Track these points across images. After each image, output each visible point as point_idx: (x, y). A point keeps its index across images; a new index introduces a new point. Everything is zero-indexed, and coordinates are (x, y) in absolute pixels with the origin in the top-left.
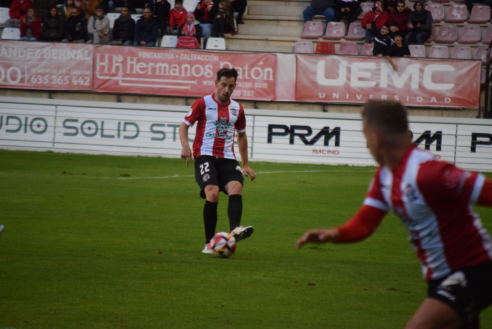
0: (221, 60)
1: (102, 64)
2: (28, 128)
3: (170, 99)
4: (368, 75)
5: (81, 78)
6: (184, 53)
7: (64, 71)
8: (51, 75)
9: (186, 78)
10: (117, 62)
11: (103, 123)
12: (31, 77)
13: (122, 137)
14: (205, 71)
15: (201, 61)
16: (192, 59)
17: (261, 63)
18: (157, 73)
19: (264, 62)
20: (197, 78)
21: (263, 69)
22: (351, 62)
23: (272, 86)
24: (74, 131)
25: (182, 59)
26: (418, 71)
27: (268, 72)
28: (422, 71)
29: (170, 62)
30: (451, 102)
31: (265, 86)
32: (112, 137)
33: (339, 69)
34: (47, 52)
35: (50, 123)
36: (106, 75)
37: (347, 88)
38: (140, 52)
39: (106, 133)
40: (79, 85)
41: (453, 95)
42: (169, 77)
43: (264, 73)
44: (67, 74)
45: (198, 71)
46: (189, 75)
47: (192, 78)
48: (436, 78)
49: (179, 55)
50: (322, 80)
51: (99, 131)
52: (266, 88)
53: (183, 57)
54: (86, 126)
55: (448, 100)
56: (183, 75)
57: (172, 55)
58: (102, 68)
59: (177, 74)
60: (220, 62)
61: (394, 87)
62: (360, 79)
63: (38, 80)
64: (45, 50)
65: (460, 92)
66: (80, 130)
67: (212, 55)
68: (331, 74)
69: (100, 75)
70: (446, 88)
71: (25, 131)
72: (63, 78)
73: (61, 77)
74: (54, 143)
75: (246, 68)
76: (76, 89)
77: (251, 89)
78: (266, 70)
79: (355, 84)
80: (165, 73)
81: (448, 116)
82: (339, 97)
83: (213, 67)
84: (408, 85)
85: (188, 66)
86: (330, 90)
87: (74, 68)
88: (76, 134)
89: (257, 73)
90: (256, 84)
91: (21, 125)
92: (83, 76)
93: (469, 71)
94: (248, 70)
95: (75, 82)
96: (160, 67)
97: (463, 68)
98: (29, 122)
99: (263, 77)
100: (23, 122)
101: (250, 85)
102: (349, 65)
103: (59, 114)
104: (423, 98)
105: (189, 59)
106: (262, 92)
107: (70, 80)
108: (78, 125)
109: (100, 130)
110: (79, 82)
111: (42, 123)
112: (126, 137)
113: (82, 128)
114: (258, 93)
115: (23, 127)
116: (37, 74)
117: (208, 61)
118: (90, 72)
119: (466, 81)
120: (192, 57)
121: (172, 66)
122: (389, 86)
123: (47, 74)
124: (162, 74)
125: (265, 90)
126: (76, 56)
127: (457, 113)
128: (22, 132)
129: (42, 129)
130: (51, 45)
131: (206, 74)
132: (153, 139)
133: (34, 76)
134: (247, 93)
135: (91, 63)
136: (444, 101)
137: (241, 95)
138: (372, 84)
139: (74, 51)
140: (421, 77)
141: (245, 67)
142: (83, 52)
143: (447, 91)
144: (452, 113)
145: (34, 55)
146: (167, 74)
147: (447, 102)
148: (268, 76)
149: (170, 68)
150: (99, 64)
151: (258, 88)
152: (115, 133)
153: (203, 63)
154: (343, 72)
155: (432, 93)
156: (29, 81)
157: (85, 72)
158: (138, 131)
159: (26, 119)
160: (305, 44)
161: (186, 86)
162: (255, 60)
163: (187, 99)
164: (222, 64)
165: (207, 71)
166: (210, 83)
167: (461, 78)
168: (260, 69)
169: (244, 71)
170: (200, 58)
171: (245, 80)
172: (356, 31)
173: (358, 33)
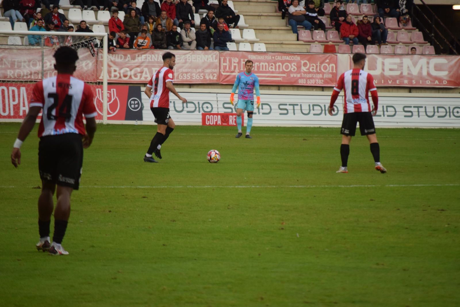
0: (301, 59)
1: (225, 64)
3: (268, 87)
4: (395, 67)
5: (211, 74)
6: (278, 55)
7: (200, 70)
8: (192, 73)
9: (279, 73)
10: (234, 63)
12: (179, 75)
14: (292, 67)
15: (289, 60)
16: (283, 59)
17: (328, 61)
18: (261, 70)
19: (330, 60)
20: (287, 72)
21: (329, 65)
22: (384, 59)
23: (334, 76)
25: (276, 59)
26: (426, 63)
27: (333, 67)
28: (428, 63)
29: (268, 62)
30: (447, 83)
31: (330, 76)
34: (189, 57)
36: (227, 72)
37: (383, 76)
38: (249, 55)
40: (210, 79)
41: (448, 79)
42: (269, 72)
43: (329, 67)
44: (203, 72)
45: (287, 67)
46: (281, 70)
47: (284, 72)
48: (438, 68)
49: (274, 56)
52: (331, 78)
53: (277, 58)
55: (445, 82)
56: (277, 70)
57: (270, 56)
58: (225, 67)
59: (274, 70)
60: (301, 61)
61: (412, 75)
62: (391, 70)
63: (183, 77)
64: (188, 56)
65: (451, 77)
67: (296, 56)
68: (372, 67)
69: (223, 72)
70: (443, 74)
72: (199, 75)
73: (198, 74)
75: (318, 64)
76: (208, 82)
77: (321, 79)
78: (331, 65)
79: (387, 73)
80: (266, 69)
82: (378, 82)
83: (297, 64)
84: (420, 73)
85: (280, 64)
87: (206, 68)
89: (325, 68)
90: (325, 75)
92: (213, 73)
93: (456, 63)
94: (320, 65)
95: (207, 78)
96: (263, 65)
97: (452, 60)
99: (329, 70)
101: (321, 76)
102: (383, 61)
104: (431, 81)
105: (281, 59)
106: (328, 81)
107: (204, 76)
110: (210, 77)
114: (326, 82)
116: (182, 73)
117: (293, 60)
118: (217, 71)
119: (455, 69)
120: (283, 58)
121: (270, 64)
122: (409, 74)
123: (189, 72)
124: (264, 70)
125: (330, 79)
126: (207, 59)
130: (191, 52)
131: (292, 70)
133: (181, 74)
134: (319, 82)
135: (218, 64)
136: (443, 83)
137: (315, 83)
138: (398, 73)
139: (206, 56)
140: (428, 68)
141: (317, 64)
142: (212, 56)
143: (445, 76)
145: (180, 59)
146: (267, 70)
147: (445, 84)
148: (332, 70)
149: (269, 66)
150: (223, 64)
151: (326, 78)
153: (290, 62)
154: (379, 65)
155: (436, 78)
156: (178, 78)
157: (214, 71)
160: (316, 46)
161: (279, 78)
162: (323, 58)
163: (279, 87)
164: (303, 62)
165: (293, 67)
166: (295, 75)
167: (452, 67)
168: (327, 65)
169: (317, 67)
170: (288, 58)
171: (318, 73)
172: (331, 37)
173: (333, 38)
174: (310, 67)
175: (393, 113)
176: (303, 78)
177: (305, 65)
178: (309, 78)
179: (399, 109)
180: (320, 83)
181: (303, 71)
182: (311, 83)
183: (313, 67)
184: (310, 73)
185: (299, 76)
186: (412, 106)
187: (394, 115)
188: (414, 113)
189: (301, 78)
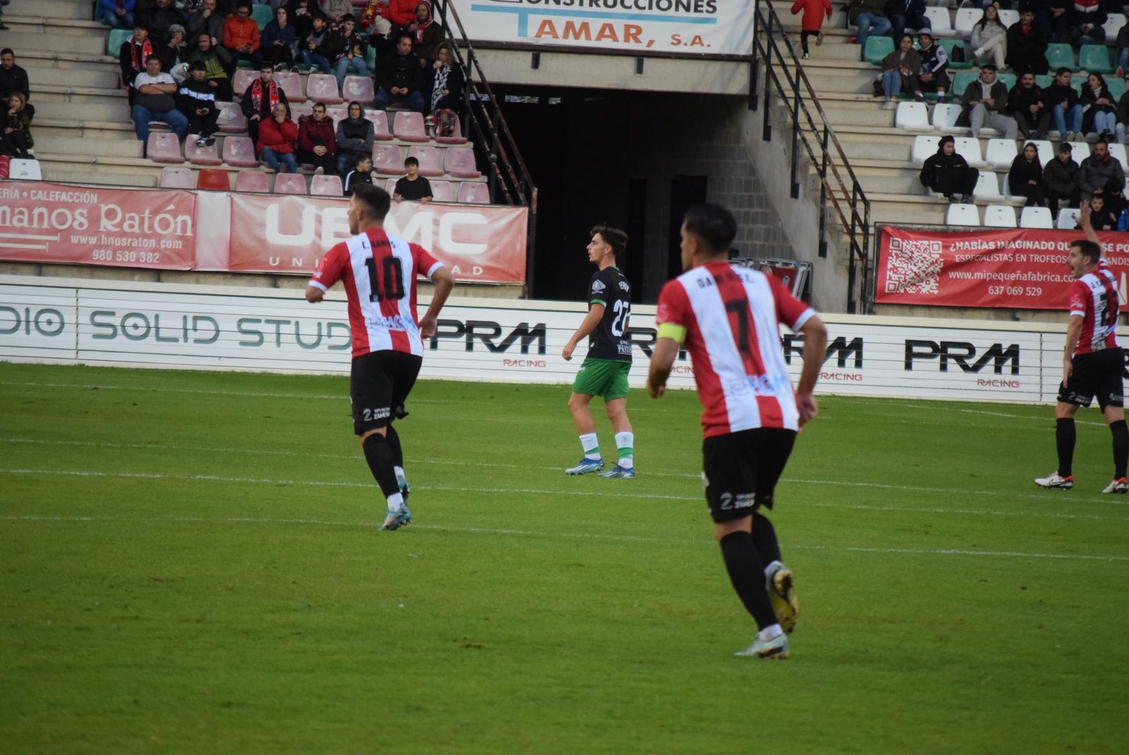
0: (100, 201)
2: (32, 326)
3: (10, 267)
6: (38, 189)
9: (40, 232)
11: (157, 317)
13: (190, 341)
14: (74, 219)
15: (67, 202)
16: (51, 199)
17: (171, 207)
19: (178, 205)
20: (61, 231)
21: (175, 217)
22: (322, 207)
23: (190, 245)
24: (109, 331)
25: (33, 198)
26: (430, 223)
27: (184, 223)
28: (436, 223)
29: (12, 205)
30: (483, 274)
31: (178, 245)
32: (176, 340)
33: (302, 218)
35: (69, 318)
37: (316, 249)
39: (162, 334)
41: (487, 263)
42: (12, 229)
43: (176, 223)
45: (62, 218)
46: (45, 225)
47: (52, 231)
49: (29, 191)
50: (274, 237)
51: (153, 331)
52: (179, 249)
53: (35, 195)
54: (130, 322)
55: (478, 270)
56: (35, 225)
57: (17, 191)
59: (25, 224)
60: (100, 205)
62: (338, 235)
65: (496, 258)
66: (119, 329)
67: (87, 193)
68: (290, 225)
70: (475, 251)
71: (28, 332)
74: (78, 351)
75: (147, 215)
77: (154, 251)
78: (180, 218)
79: (327, 242)
80: (4, 221)
81: (475, 295)
82: (304, 264)
83: (89, 212)
85: (44, 210)
86: (289, 253)
88: (114, 335)
89: (165, 224)
90: (163, 241)
91: (19, 321)
93: (511, 224)
94: (150, 218)
97: (500, 218)
98: (32, 318)
99: (175, 230)
100: (23, 317)
101: (152, 243)
102: (319, 212)
103: (81, 302)
105: (45, 199)
106: (174, 256)
108: (116, 321)
109: (153, 329)
111: (54, 318)
112: (197, 341)
113: (123, 327)
114: (166, 257)
115: (23, 325)
117: (79, 202)
119: (506, 239)
120: (51, 196)
121: (17, 210)
125: (178, 253)
127: (490, 291)
128: (22, 330)
129: (55, 327)
131: (76, 226)
132: (243, 343)
134: (146, 257)
136: (472, 272)
137: (137, 260)
140: (436, 233)
141: (144, 214)
143: (477, 255)
144: (481, 291)
146: (8, 224)
147: (477, 275)
148: (184, 229)
149: (13, 214)
151: (166, 249)
152: (180, 334)
153: (71, 206)
154: (308, 223)
155: (455, 260)
158: (218, 331)
159: (27, 310)
160: (177, 172)
161: (41, 245)
162: (160, 201)
163: (40, 266)
164: (104, 208)
165: (78, 219)
166: (83, 240)
167: (498, 235)
168: (169, 217)
169: (142, 220)
170: (65, 197)
171: (144, 236)
172: (234, 151)
173: (238, 154)
174: (123, 220)
175: (211, 335)
176: (106, 247)
177: (111, 214)
178: (121, 248)
179: (228, 325)
180: (150, 261)
181: (105, 230)
182: (126, 259)
183: (132, 223)
184: (123, 234)
185: (93, 241)
186: (263, 319)
187: (214, 339)
188: (266, 337)
189: (99, 246)
